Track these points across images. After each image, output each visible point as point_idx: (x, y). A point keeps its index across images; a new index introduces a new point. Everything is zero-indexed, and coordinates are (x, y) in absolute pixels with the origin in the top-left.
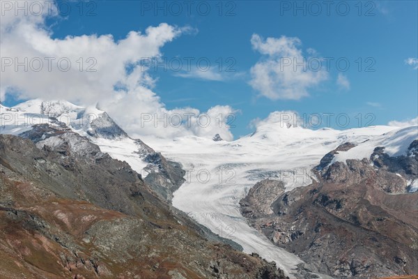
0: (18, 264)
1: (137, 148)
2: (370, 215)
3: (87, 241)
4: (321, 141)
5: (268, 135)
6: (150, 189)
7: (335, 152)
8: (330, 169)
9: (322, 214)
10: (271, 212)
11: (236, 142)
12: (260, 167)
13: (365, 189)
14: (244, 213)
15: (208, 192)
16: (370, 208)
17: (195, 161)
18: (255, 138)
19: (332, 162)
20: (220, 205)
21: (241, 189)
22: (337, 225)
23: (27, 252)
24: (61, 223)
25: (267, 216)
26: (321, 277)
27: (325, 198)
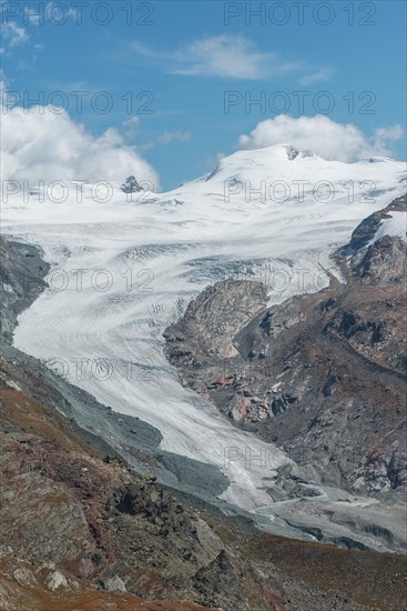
5: (245, 176)
7: (383, 214)
8: (369, 255)
9: (339, 356)
10: (234, 353)
11: (171, 195)
12: (218, 252)
14: (175, 356)
15: (97, 311)
17: (73, 240)
18: (215, 186)
19: (377, 236)
20: (119, 340)
21: (171, 303)
25: (225, 362)
26: (325, 493)
27: (349, 320)
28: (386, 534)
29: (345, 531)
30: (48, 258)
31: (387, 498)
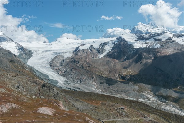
1: (16, 45)
2: (87, 65)
4: (77, 43)
5: (61, 41)
7: (79, 47)
8: (77, 52)
9: (73, 65)
10: (59, 65)
11: (50, 43)
12: (57, 51)
13: (87, 57)
14: (51, 65)
15: (40, 59)
16: (87, 63)
17: (36, 49)
18: (57, 42)
19: (78, 49)
20: (43, 63)
21: (50, 58)
22: (77, 68)
25: (58, 66)
26: (71, 84)
27: (75, 61)
28: (79, 89)
29: (74, 89)
30: (32, 52)
31: (80, 84)
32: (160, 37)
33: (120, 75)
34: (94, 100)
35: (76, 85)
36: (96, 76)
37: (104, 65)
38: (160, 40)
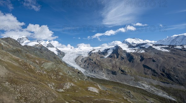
0: (25, 72)
1: (56, 49)
2: (98, 62)
3: (42, 67)
4: (90, 49)
6: (58, 57)
9: (89, 62)
11: (75, 49)
13: (97, 57)
14: (75, 61)
18: (78, 48)
21: (75, 57)
22: (92, 64)
23: (28, 69)
24: (37, 63)
25: (80, 62)
26: (89, 73)
27: (90, 59)
28: (95, 77)
29: (91, 76)
31: (95, 74)
32: (144, 46)
33: (120, 69)
34: (107, 85)
35: (92, 74)
36: (105, 69)
37: (109, 62)
38: (144, 47)
